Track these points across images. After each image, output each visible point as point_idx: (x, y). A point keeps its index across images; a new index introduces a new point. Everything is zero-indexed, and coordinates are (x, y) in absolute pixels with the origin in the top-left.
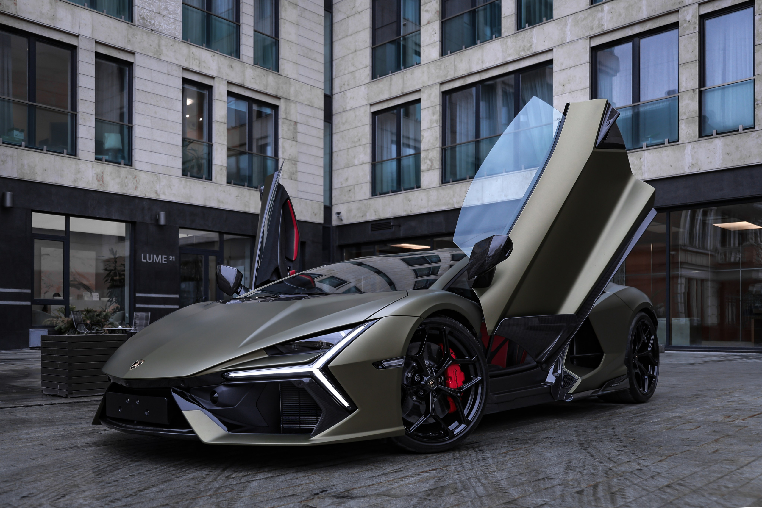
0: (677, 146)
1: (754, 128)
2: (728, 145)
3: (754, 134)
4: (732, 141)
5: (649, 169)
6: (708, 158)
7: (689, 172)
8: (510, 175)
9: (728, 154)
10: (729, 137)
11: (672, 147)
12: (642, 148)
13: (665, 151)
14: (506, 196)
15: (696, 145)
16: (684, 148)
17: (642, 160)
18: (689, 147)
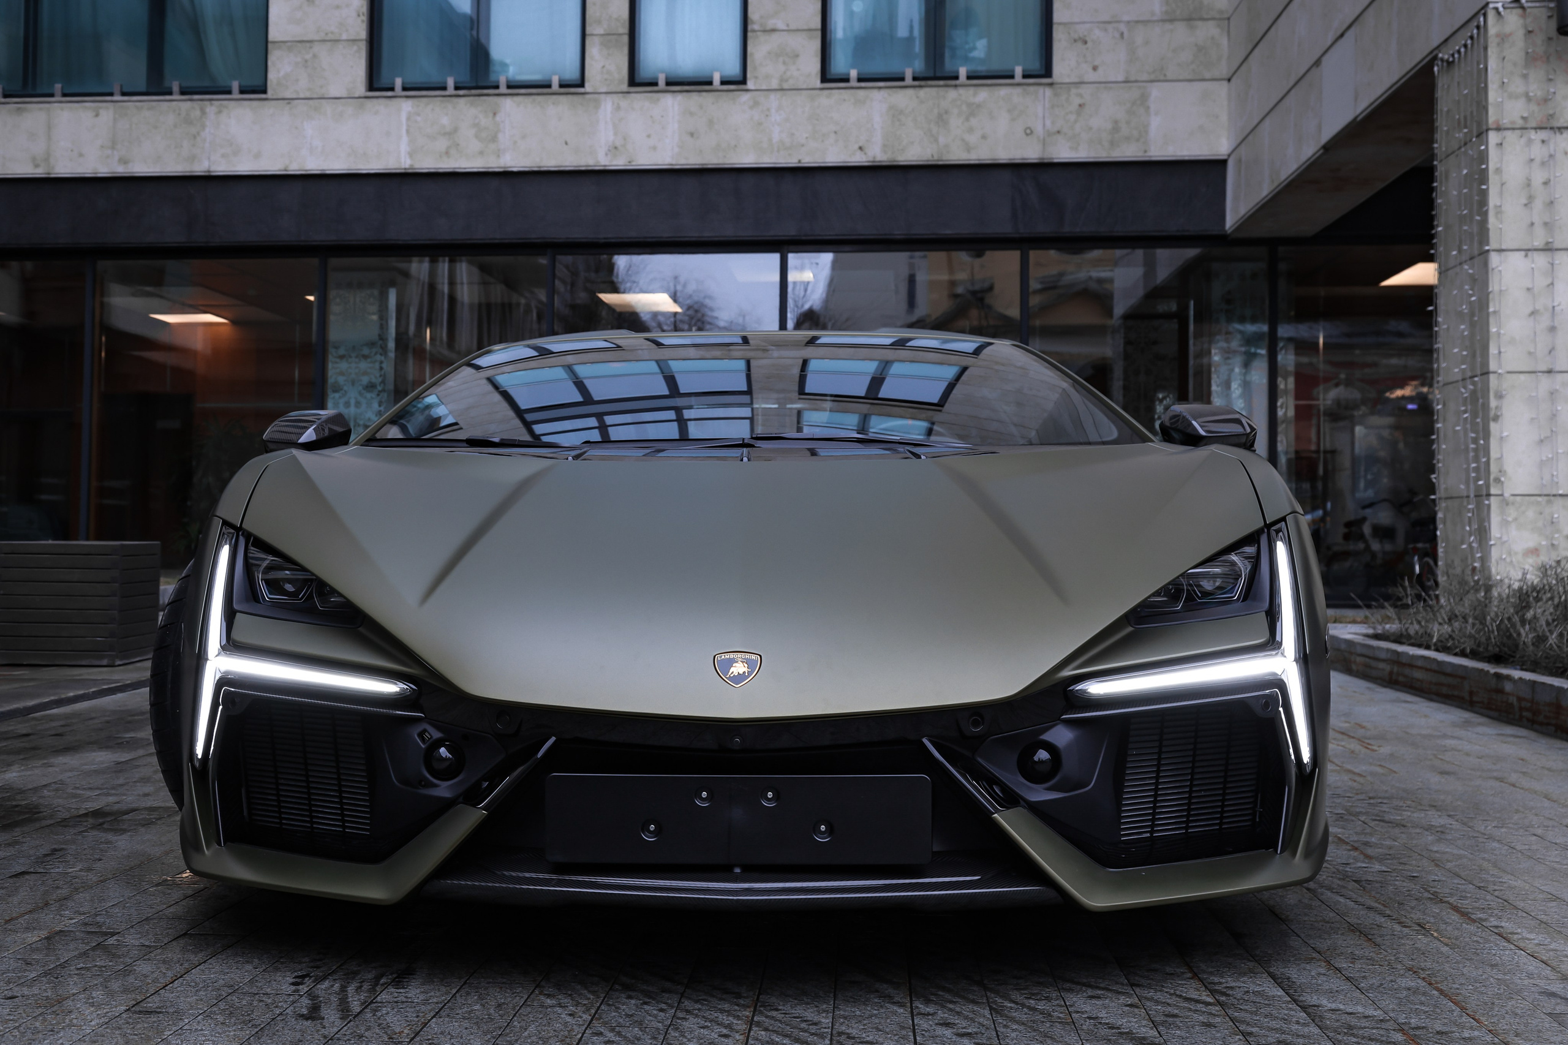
0: (580, 96)
1: (744, 81)
2: (691, 114)
3: (745, 97)
4: (701, 107)
5: (515, 143)
6: (649, 136)
7: (607, 163)
8: (138, 104)
9: (692, 135)
10: (695, 96)
11: (570, 97)
12: (497, 87)
13: (554, 104)
14: (123, 161)
15: (624, 102)
16: (597, 107)
17: (498, 118)
18: (608, 105)
